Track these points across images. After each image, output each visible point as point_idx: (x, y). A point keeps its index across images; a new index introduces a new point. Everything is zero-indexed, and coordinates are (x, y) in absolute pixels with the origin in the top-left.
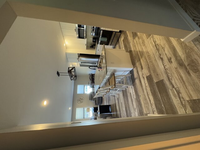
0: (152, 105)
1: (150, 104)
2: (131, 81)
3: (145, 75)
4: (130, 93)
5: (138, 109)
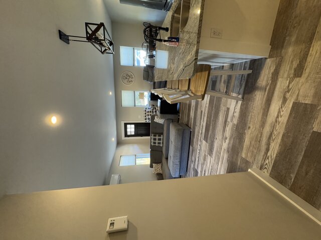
0: (266, 157)
1: (262, 153)
2: (241, 85)
3: (295, 97)
4: (228, 109)
5: (232, 142)
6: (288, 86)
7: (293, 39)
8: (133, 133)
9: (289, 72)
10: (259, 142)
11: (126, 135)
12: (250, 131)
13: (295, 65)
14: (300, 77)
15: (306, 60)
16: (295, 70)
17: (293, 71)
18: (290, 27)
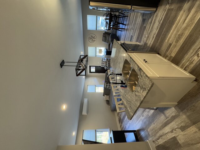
1: (156, 138)
3: (176, 135)
6: (176, 129)
7: (188, 114)
8: (94, 71)
9: (179, 124)
10: (156, 133)
11: (90, 72)
12: (154, 125)
13: (183, 124)
14: (182, 131)
15: (187, 128)
16: (181, 126)
17: (180, 126)
18: (189, 107)
